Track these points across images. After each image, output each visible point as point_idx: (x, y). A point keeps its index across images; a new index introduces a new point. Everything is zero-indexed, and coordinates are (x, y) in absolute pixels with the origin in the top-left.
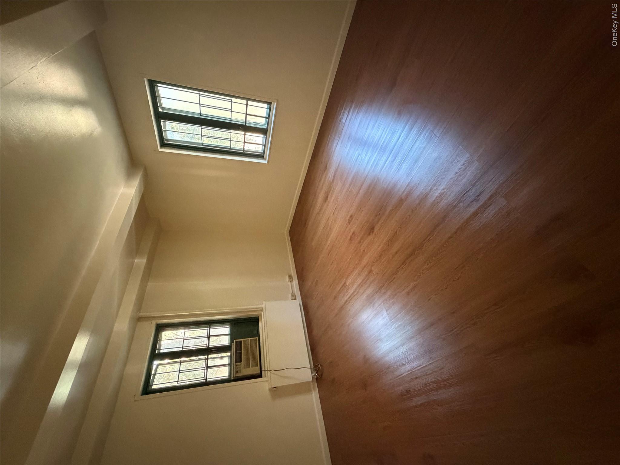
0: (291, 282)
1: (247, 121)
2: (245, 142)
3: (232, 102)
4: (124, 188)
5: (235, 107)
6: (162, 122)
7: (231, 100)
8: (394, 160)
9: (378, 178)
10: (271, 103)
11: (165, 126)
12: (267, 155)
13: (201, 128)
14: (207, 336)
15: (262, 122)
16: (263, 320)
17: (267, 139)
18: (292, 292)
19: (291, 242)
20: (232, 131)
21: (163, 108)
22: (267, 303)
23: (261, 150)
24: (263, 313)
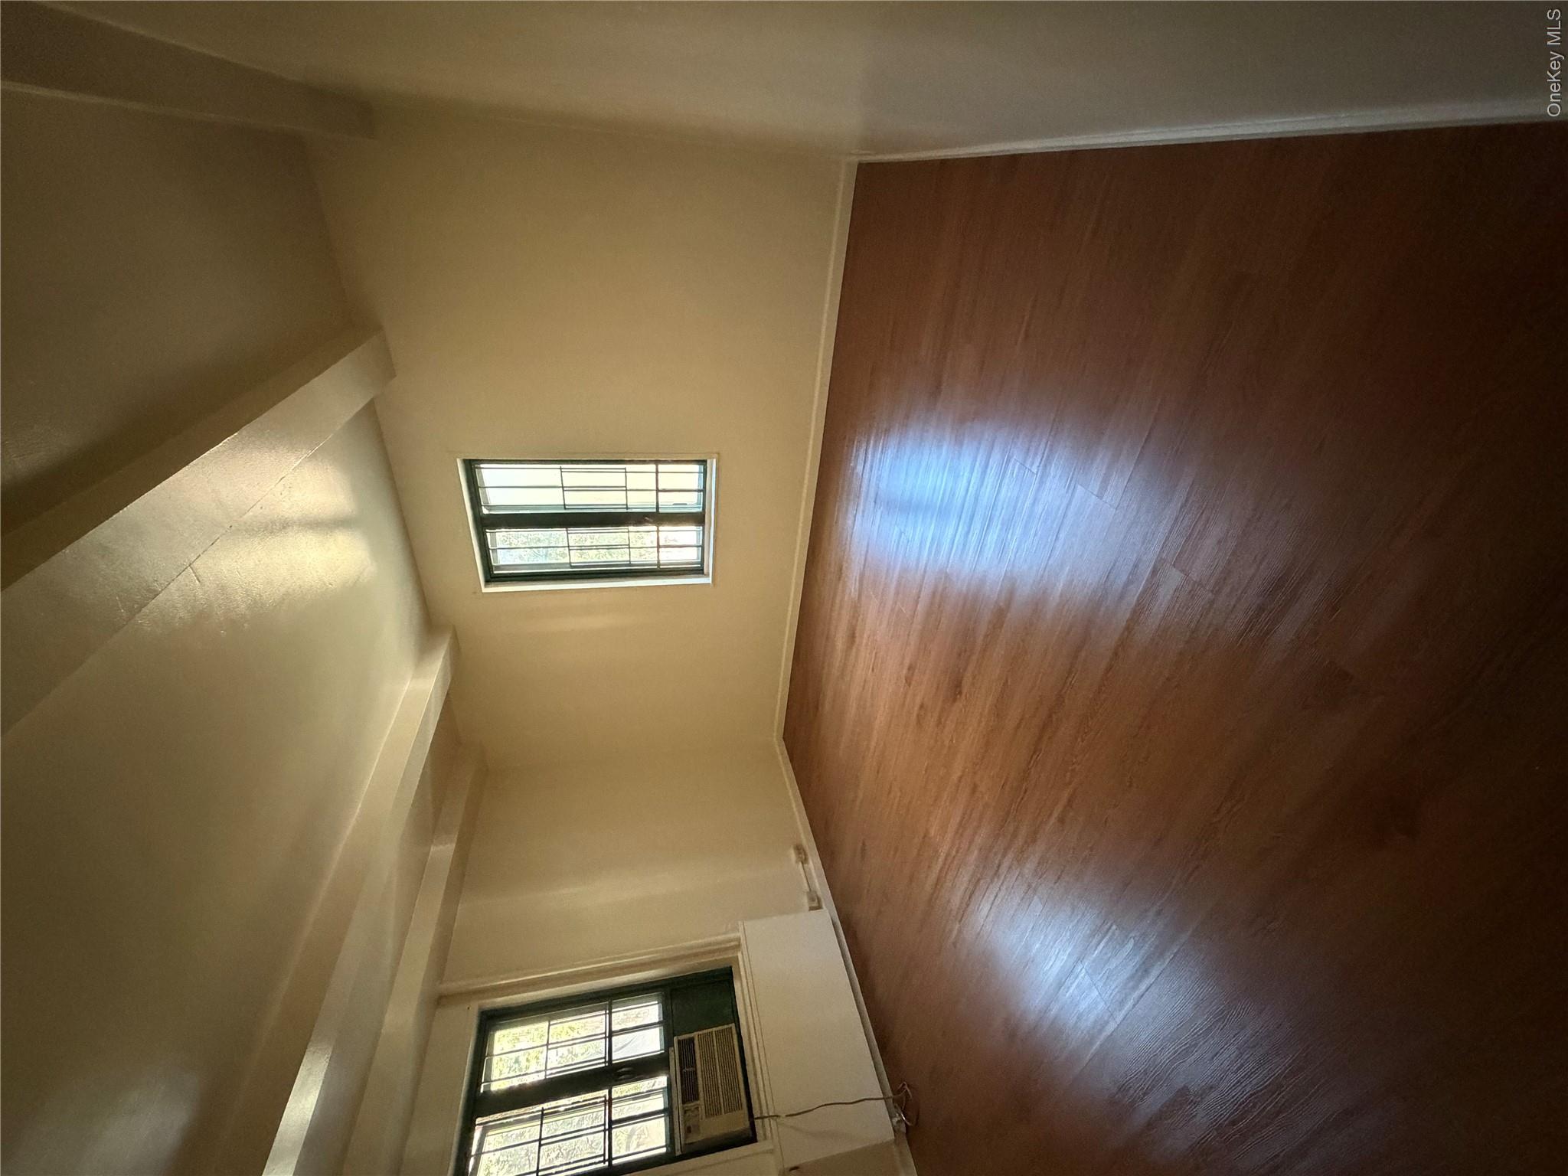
0: (802, 863)
1: (660, 503)
2: (659, 547)
3: (626, 472)
4: (413, 677)
5: (634, 481)
6: (488, 534)
7: (625, 469)
8: (968, 532)
9: (946, 572)
10: (705, 461)
11: (494, 539)
12: (709, 567)
13: (568, 533)
14: (605, 1033)
15: (691, 502)
16: (743, 973)
17: (706, 533)
18: (808, 890)
19: (791, 760)
20: (631, 528)
21: (490, 507)
22: (748, 924)
23: (695, 557)
24: (742, 954)
